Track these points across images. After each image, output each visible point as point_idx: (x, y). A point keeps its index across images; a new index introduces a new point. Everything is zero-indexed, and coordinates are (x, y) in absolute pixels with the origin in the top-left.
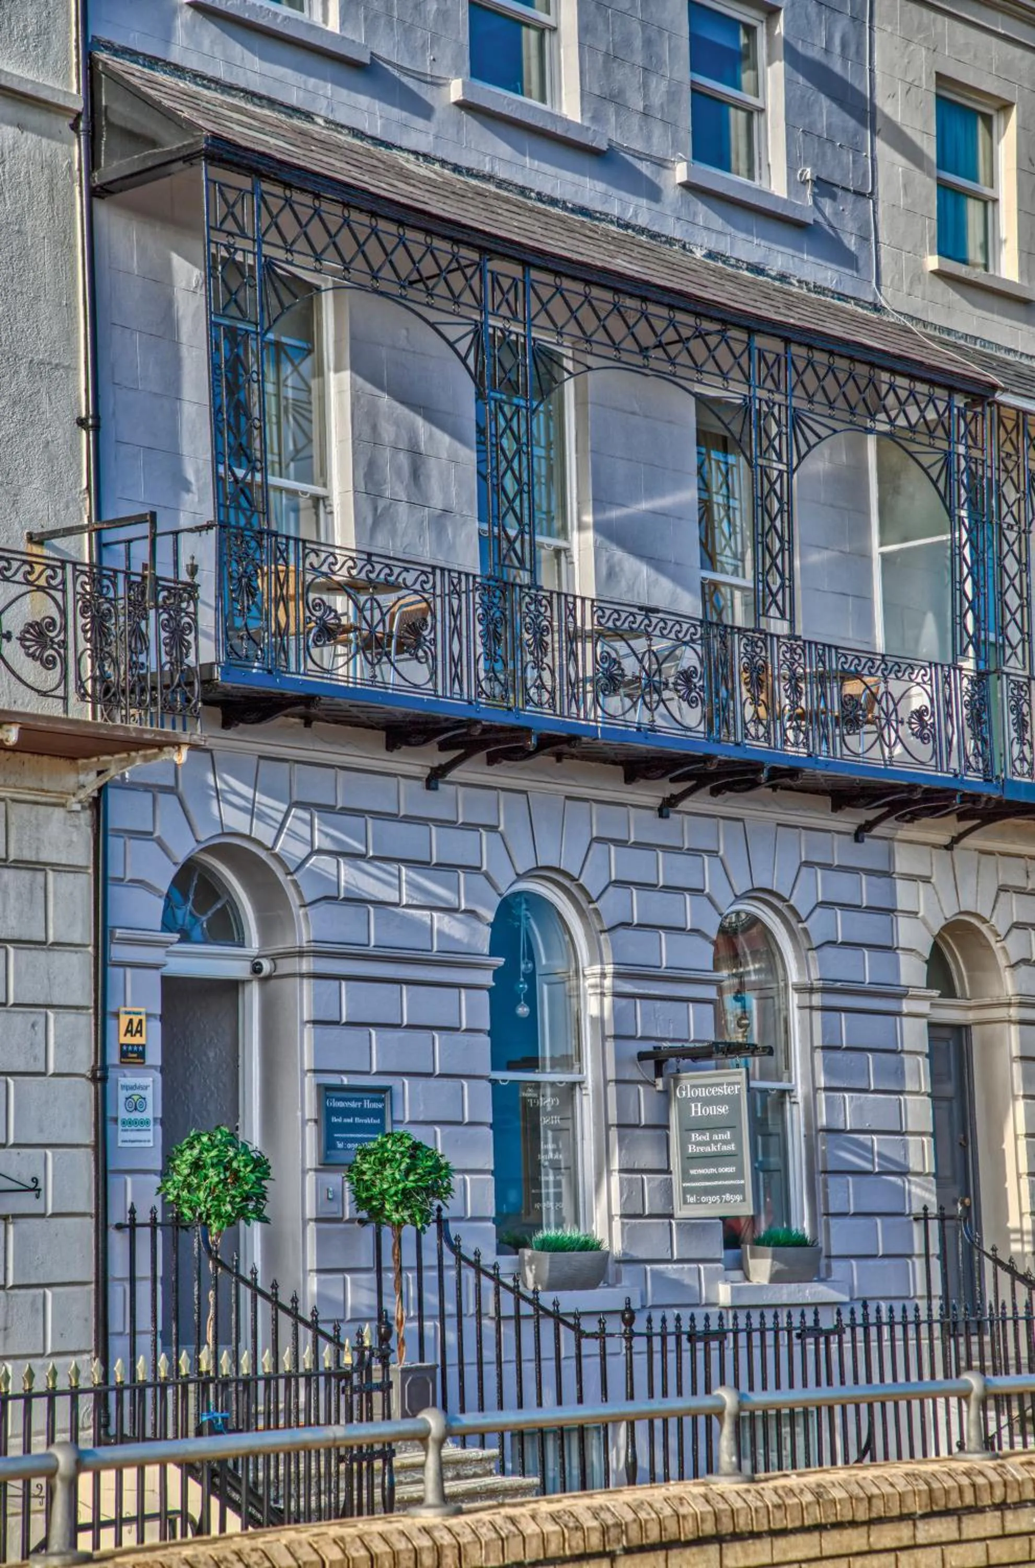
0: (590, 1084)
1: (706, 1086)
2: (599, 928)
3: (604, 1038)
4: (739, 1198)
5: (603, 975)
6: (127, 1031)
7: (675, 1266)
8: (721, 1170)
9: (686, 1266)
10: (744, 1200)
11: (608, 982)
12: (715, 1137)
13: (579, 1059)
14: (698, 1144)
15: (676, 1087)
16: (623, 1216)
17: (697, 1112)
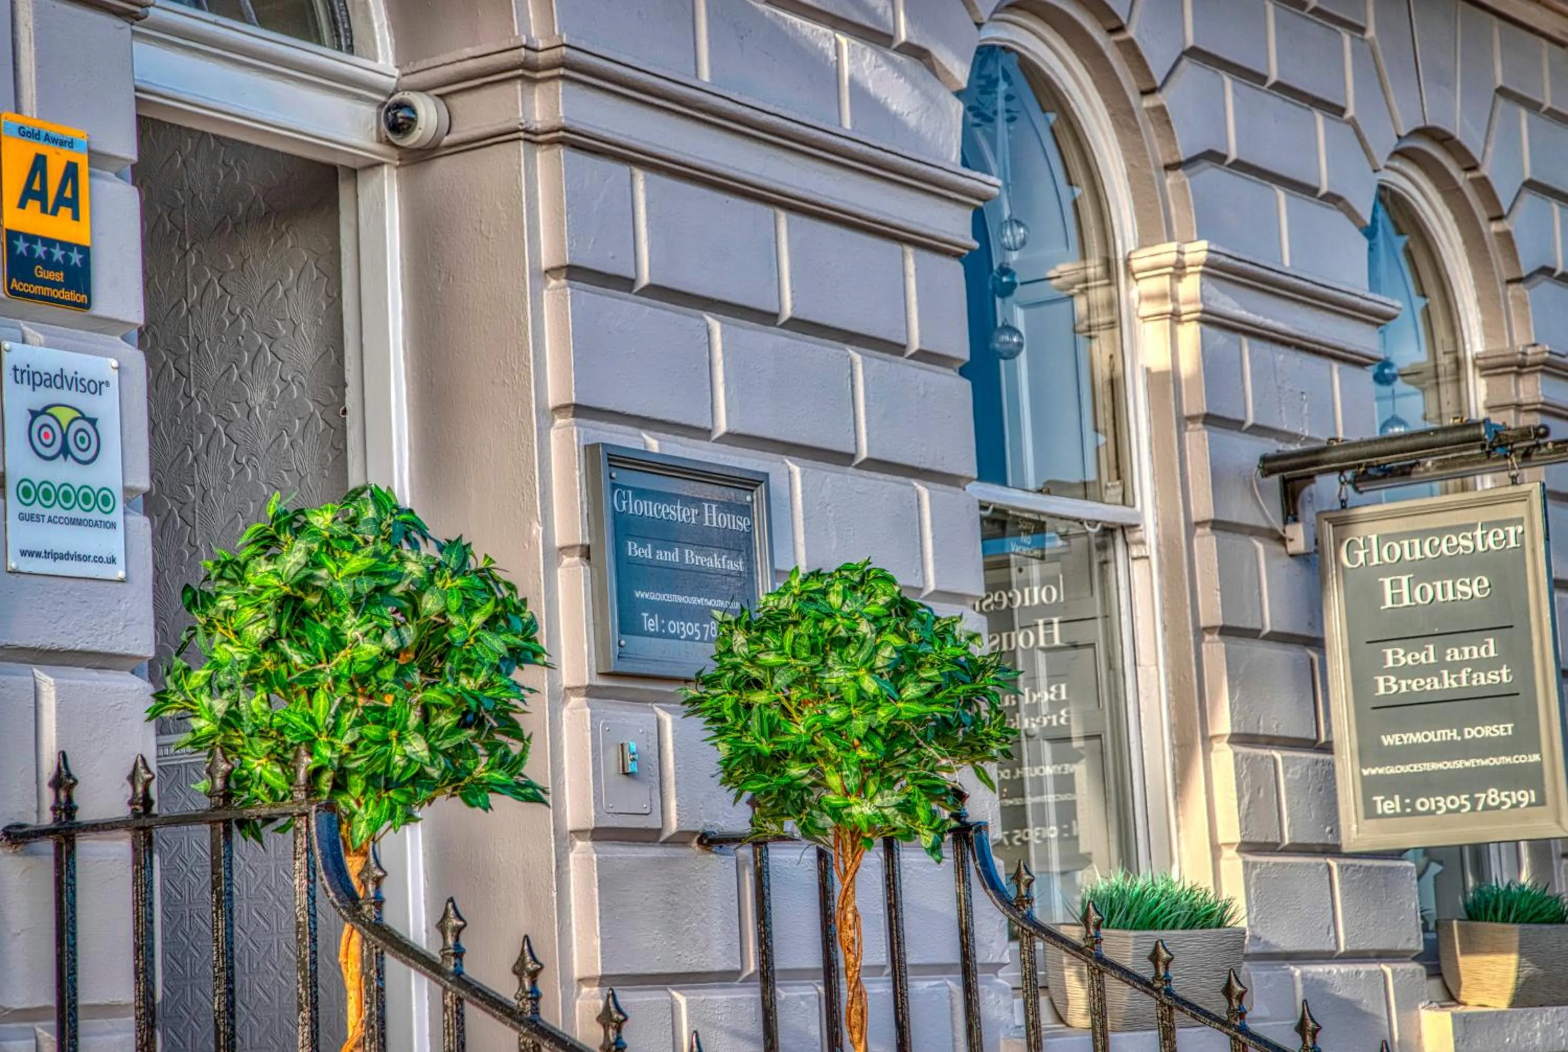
0: (1150, 531)
1: (1423, 534)
2: (1163, 158)
3: (1184, 421)
4: (1526, 796)
5: (1179, 270)
6: (28, 194)
7: (1344, 968)
8: (1471, 733)
9: (1363, 968)
10: (1541, 801)
11: (1190, 286)
12: (1452, 654)
13: (1119, 469)
14: (1402, 672)
15: (1339, 542)
16: (1247, 847)
17: (1397, 598)
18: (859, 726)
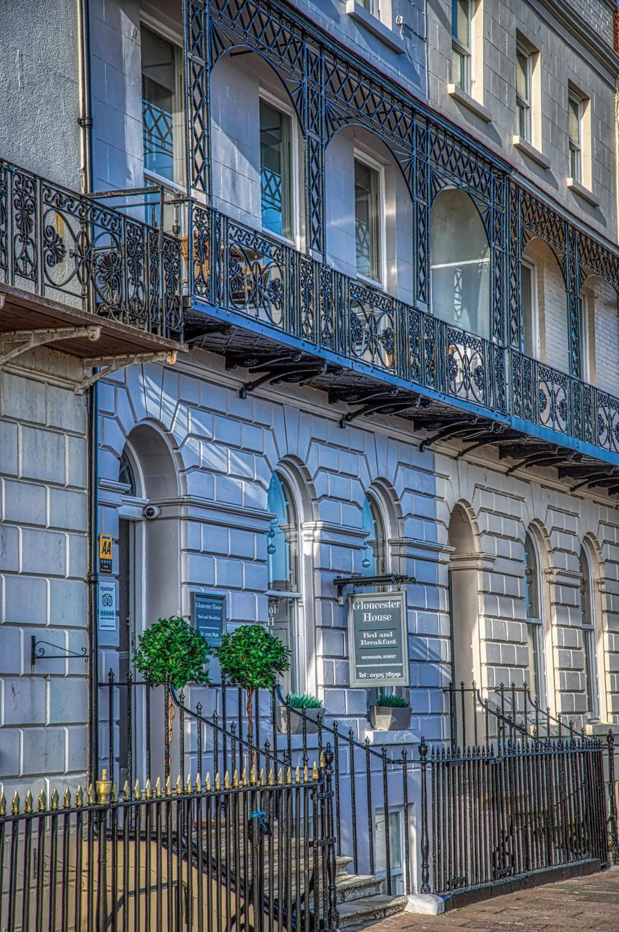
0: (304, 599)
1: (375, 602)
2: (312, 497)
3: (314, 569)
4: (399, 675)
5: (315, 528)
6: (104, 550)
7: (347, 719)
8: (385, 657)
9: (352, 719)
10: (402, 676)
11: (317, 533)
12: (381, 635)
13: (297, 582)
14: (368, 639)
15: (352, 602)
16: (325, 686)
17: (367, 619)
18: (259, 664)
